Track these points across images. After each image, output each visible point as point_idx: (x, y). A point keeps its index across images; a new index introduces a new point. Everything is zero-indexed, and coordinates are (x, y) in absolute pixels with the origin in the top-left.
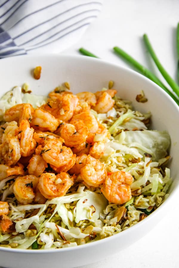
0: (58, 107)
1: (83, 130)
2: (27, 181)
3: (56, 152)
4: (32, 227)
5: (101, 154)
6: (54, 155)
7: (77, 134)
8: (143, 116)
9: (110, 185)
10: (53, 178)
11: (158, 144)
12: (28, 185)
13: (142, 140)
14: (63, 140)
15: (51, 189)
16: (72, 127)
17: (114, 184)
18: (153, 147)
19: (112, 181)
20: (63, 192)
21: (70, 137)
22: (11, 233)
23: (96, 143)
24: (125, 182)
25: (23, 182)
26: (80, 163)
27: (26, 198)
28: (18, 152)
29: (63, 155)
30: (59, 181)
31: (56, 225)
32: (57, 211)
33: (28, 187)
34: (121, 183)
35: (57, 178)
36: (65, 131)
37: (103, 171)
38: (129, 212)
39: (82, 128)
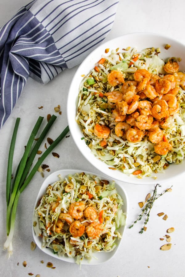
0: (163, 85)
2: (123, 127)
12: (122, 130)
35: (137, 135)
36: (155, 109)
37: (161, 137)
38: (161, 161)
39: (164, 112)
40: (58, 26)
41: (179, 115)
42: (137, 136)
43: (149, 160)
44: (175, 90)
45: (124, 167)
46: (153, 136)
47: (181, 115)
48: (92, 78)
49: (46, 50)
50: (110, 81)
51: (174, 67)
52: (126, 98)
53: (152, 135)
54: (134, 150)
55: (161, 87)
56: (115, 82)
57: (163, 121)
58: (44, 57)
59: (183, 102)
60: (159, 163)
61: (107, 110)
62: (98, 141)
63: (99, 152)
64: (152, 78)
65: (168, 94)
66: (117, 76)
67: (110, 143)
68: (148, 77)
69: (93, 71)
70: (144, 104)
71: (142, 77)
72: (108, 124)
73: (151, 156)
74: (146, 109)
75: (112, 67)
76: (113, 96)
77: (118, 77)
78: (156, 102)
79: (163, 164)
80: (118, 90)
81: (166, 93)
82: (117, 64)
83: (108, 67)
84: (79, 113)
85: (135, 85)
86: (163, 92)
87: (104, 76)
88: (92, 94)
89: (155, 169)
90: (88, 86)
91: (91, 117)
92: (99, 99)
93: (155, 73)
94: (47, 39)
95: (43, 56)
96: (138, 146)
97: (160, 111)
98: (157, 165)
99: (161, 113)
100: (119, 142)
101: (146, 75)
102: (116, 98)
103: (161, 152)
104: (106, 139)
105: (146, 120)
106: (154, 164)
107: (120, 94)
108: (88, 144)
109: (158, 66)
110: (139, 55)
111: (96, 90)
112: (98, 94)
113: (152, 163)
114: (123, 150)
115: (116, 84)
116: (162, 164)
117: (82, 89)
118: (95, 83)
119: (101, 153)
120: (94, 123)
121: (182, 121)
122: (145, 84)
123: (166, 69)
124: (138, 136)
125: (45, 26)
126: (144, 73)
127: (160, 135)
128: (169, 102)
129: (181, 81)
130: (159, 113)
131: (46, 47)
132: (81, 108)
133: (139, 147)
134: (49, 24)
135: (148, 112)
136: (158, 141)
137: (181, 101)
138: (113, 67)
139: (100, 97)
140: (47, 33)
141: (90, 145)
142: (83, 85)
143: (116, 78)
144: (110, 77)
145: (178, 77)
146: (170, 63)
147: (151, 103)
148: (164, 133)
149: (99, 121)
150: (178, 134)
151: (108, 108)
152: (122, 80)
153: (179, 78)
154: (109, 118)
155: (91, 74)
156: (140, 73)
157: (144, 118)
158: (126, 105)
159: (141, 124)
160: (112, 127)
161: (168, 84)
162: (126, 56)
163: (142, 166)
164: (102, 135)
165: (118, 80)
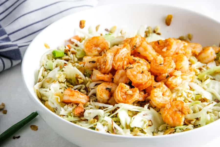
0: (165, 46)
1: (168, 64)
2: (109, 87)
3: (137, 71)
4: (96, 118)
5: (175, 86)
6: (135, 73)
7: (162, 66)
9: (168, 108)
10: (126, 88)
14: (150, 66)
15: (121, 96)
16: (161, 60)
17: (172, 109)
19: (171, 106)
20: (130, 101)
21: (156, 66)
22: (81, 117)
23: (174, 77)
24: (181, 111)
25: (105, 86)
26: (154, 86)
27: (101, 97)
28: (110, 63)
29: (142, 75)
30: (130, 92)
31: (112, 121)
32: (118, 113)
33: (107, 90)
34: (178, 110)
50: (87, 49)
55: (163, 48)
56: (95, 49)
72: (85, 93)
97: (162, 63)
118: (65, 56)
124: (133, 92)
157: (138, 66)
165: (99, 47)
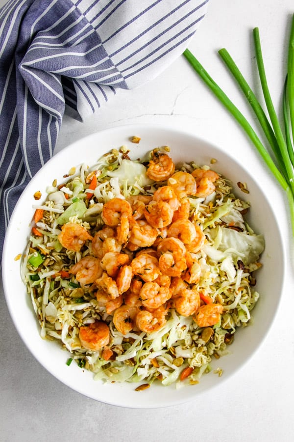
0: (157, 214)
1: (181, 264)
7: (175, 268)
8: (242, 207)
11: (252, 249)
12: (126, 320)
13: (237, 244)
16: (170, 258)
18: (247, 250)
21: (168, 270)
25: (123, 317)
33: (126, 323)
35: (155, 319)
36: (163, 263)
37: (197, 301)
38: (216, 335)
39: (180, 260)
40: (108, 10)
41: (211, 244)
42: (156, 321)
43: (196, 342)
44: (182, 209)
45: (160, 375)
46: (182, 306)
47: (213, 242)
48: (36, 254)
49: (87, 57)
50: (67, 245)
51: (163, 167)
52: (105, 267)
53: (180, 307)
54: (163, 341)
55: (157, 218)
56: (77, 244)
57: (187, 274)
58: (84, 71)
59: (206, 219)
60: (214, 339)
61: (86, 297)
62: (97, 355)
63: (107, 370)
64: (135, 208)
65: (174, 224)
66: (74, 233)
67: (118, 348)
68: (127, 212)
69: (32, 239)
70: (141, 263)
71: (116, 215)
72: (99, 318)
73: (197, 332)
74: (148, 272)
75: (60, 219)
76: (84, 272)
77: (77, 234)
78: (160, 247)
79: (222, 338)
80: (88, 254)
81: (170, 223)
82: (65, 209)
83: (54, 220)
84: (44, 323)
85: (112, 235)
86: (164, 224)
87: (53, 239)
88: (49, 279)
89: (212, 352)
90: (35, 269)
91: (66, 321)
92: (64, 284)
93: (136, 192)
94: (87, 38)
95: (82, 69)
96: (166, 331)
97: (173, 263)
98: (214, 345)
99: (176, 266)
100: (132, 341)
101: (122, 207)
102: (90, 272)
103: (209, 323)
104: (108, 345)
105: (157, 290)
106: (207, 345)
107: (94, 261)
108: (83, 366)
109: (136, 178)
110: (95, 173)
111: (52, 270)
112: (58, 276)
113: (202, 345)
114: (145, 349)
115: (80, 246)
116: (220, 339)
117: (28, 279)
118: (45, 260)
119: (111, 371)
120: (75, 328)
121: (220, 252)
122: (125, 229)
123: (151, 176)
124: (157, 318)
125: (83, 12)
126: (117, 207)
127: (193, 297)
128: (182, 237)
129: (186, 187)
130: (174, 265)
131: (85, 52)
132: (41, 312)
133: (169, 332)
134: (91, 7)
135: (154, 273)
136: (195, 309)
137: (203, 220)
138: (62, 216)
139: (64, 279)
140: (88, 25)
141: (87, 366)
142: (27, 270)
143: (76, 237)
144: (63, 240)
145: (177, 183)
146: (155, 161)
147: (154, 251)
148: (198, 290)
149: (81, 321)
150: (223, 279)
151: (86, 293)
152: (86, 236)
153: (180, 184)
154: (96, 308)
155: (31, 246)
156: (112, 209)
157: (151, 289)
158: (110, 284)
159: (152, 301)
160: (108, 320)
161: (165, 209)
162: (75, 186)
163: (189, 360)
164: (97, 345)
165: (79, 239)
